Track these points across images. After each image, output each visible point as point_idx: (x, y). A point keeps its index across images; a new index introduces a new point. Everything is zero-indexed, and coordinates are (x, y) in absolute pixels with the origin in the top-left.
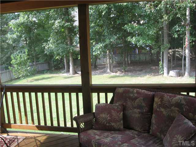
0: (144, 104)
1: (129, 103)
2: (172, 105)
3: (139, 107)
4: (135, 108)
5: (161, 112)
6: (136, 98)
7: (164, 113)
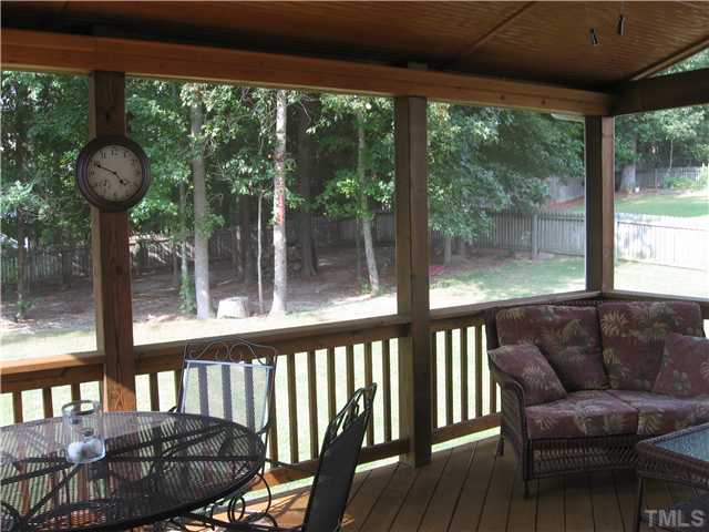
0: (584, 333)
1: (549, 338)
2: (654, 320)
3: (576, 340)
4: (566, 344)
5: (633, 338)
6: (563, 324)
7: (641, 337)
